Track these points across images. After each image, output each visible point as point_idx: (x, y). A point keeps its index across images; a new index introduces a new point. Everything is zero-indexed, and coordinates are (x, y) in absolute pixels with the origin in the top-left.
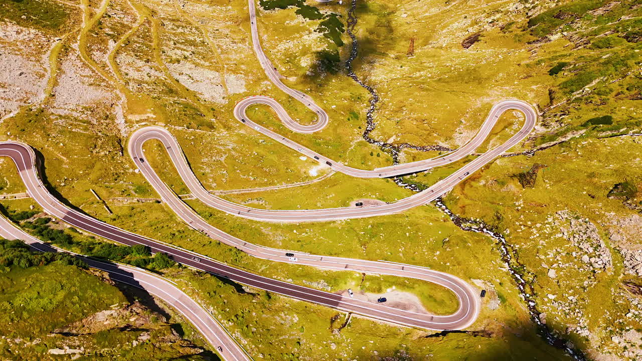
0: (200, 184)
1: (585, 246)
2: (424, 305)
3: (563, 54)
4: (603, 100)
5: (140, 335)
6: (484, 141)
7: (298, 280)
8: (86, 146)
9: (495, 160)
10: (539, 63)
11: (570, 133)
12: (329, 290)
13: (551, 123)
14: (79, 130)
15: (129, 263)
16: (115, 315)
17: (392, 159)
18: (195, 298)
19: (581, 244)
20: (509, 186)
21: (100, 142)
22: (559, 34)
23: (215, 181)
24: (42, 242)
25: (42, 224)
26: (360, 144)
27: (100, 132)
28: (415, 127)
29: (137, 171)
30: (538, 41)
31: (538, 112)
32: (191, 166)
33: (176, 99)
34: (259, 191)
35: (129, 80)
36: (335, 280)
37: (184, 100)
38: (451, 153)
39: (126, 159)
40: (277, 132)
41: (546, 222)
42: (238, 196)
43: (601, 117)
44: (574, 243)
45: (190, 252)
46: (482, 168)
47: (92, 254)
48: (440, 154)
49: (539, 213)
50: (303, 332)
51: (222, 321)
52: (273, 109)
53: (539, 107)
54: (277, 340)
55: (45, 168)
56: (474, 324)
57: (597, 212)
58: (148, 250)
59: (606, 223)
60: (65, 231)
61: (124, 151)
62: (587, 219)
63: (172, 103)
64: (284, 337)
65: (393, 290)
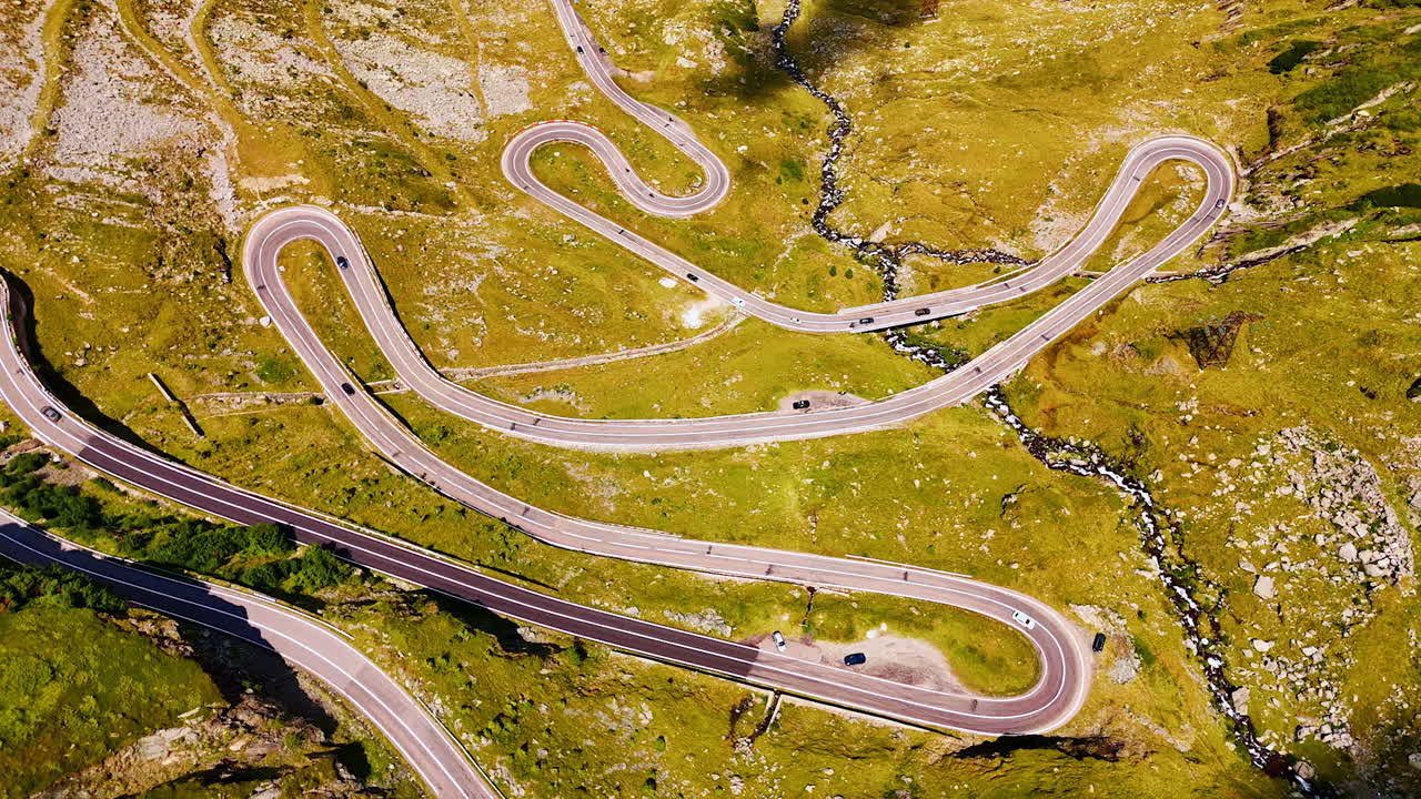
0: (418, 354)
1: (1348, 520)
2: (956, 672)
3: (1305, 18)
4: (1404, 142)
5: (255, 792)
6: (1105, 242)
7: (653, 609)
8: (136, 261)
9: (1131, 290)
10: (1245, 40)
11: (1319, 227)
12: (728, 635)
13: (1271, 197)
14: (117, 220)
15: (236, 579)
16: (191, 738)
17: (880, 282)
18: (398, 674)
19: (1339, 513)
20: (1166, 363)
21: (171, 251)
23: (455, 344)
24: (23, 524)
25: (27, 471)
26: (807, 245)
27: (171, 223)
28: (938, 200)
29: (264, 322)
31: (1239, 169)
32: (397, 306)
33: (360, 132)
34: (563, 367)
35: (244, 85)
36: (742, 607)
37: (381, 135)
38: (1026, 271)
39: (237, 292)
40: (605, 216)
41: (1252, 455)
42: (511, 381)
43: (1396, 185)
44: (1321, 508)
45: (389, 539)
46: (1098, 310)
47: (145, 555)
48: (997, 271)
49: (1236, 431)
50: (664, 749)
51: (464, 736)
52: (595, 154)
53: (1241, 153)
54: (600, 776)
55: (37, 322)
56: (1075, 719)
57: (1381, 436)
58: (287, 536)
59: (1402, 463)
60: (85, 488)
61: (233, 271)
62: (1355, 452)
63: (350, 144)
64: (615, 768)
65: (882, 634)
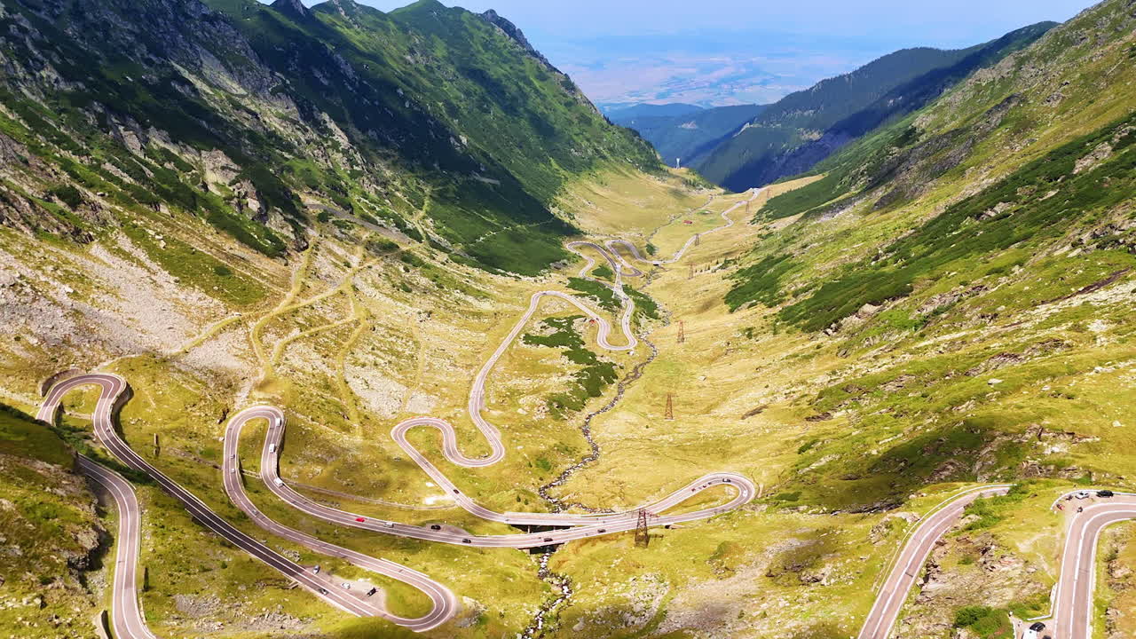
0: (276, 469)
2: (386, 602)
8: (185, 402)
9: (652, 528)
12: (297, 561)
14: (189, 387)
21: (202, 404)
22: (844, 411)
23: (299, 473)
27: (210, 395)
29: (221, 439)
30: (818, 417)
31: (759, 494)
33: (326, 394)
34: (343, 496)
35: (285, 364)
37: (338, 400)
39: (219, 427)
40: (425, 455)
41: (626, 581)
42: (313, 493)
43: (792, 492)
46: (626, 531)
52: (442, 436)
53: (764, 488)
55: (127, 404)
60: (96, 450)
61: (224, 420)
62: (668, 583)
65: (366, 581)
